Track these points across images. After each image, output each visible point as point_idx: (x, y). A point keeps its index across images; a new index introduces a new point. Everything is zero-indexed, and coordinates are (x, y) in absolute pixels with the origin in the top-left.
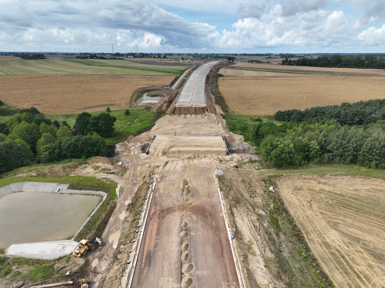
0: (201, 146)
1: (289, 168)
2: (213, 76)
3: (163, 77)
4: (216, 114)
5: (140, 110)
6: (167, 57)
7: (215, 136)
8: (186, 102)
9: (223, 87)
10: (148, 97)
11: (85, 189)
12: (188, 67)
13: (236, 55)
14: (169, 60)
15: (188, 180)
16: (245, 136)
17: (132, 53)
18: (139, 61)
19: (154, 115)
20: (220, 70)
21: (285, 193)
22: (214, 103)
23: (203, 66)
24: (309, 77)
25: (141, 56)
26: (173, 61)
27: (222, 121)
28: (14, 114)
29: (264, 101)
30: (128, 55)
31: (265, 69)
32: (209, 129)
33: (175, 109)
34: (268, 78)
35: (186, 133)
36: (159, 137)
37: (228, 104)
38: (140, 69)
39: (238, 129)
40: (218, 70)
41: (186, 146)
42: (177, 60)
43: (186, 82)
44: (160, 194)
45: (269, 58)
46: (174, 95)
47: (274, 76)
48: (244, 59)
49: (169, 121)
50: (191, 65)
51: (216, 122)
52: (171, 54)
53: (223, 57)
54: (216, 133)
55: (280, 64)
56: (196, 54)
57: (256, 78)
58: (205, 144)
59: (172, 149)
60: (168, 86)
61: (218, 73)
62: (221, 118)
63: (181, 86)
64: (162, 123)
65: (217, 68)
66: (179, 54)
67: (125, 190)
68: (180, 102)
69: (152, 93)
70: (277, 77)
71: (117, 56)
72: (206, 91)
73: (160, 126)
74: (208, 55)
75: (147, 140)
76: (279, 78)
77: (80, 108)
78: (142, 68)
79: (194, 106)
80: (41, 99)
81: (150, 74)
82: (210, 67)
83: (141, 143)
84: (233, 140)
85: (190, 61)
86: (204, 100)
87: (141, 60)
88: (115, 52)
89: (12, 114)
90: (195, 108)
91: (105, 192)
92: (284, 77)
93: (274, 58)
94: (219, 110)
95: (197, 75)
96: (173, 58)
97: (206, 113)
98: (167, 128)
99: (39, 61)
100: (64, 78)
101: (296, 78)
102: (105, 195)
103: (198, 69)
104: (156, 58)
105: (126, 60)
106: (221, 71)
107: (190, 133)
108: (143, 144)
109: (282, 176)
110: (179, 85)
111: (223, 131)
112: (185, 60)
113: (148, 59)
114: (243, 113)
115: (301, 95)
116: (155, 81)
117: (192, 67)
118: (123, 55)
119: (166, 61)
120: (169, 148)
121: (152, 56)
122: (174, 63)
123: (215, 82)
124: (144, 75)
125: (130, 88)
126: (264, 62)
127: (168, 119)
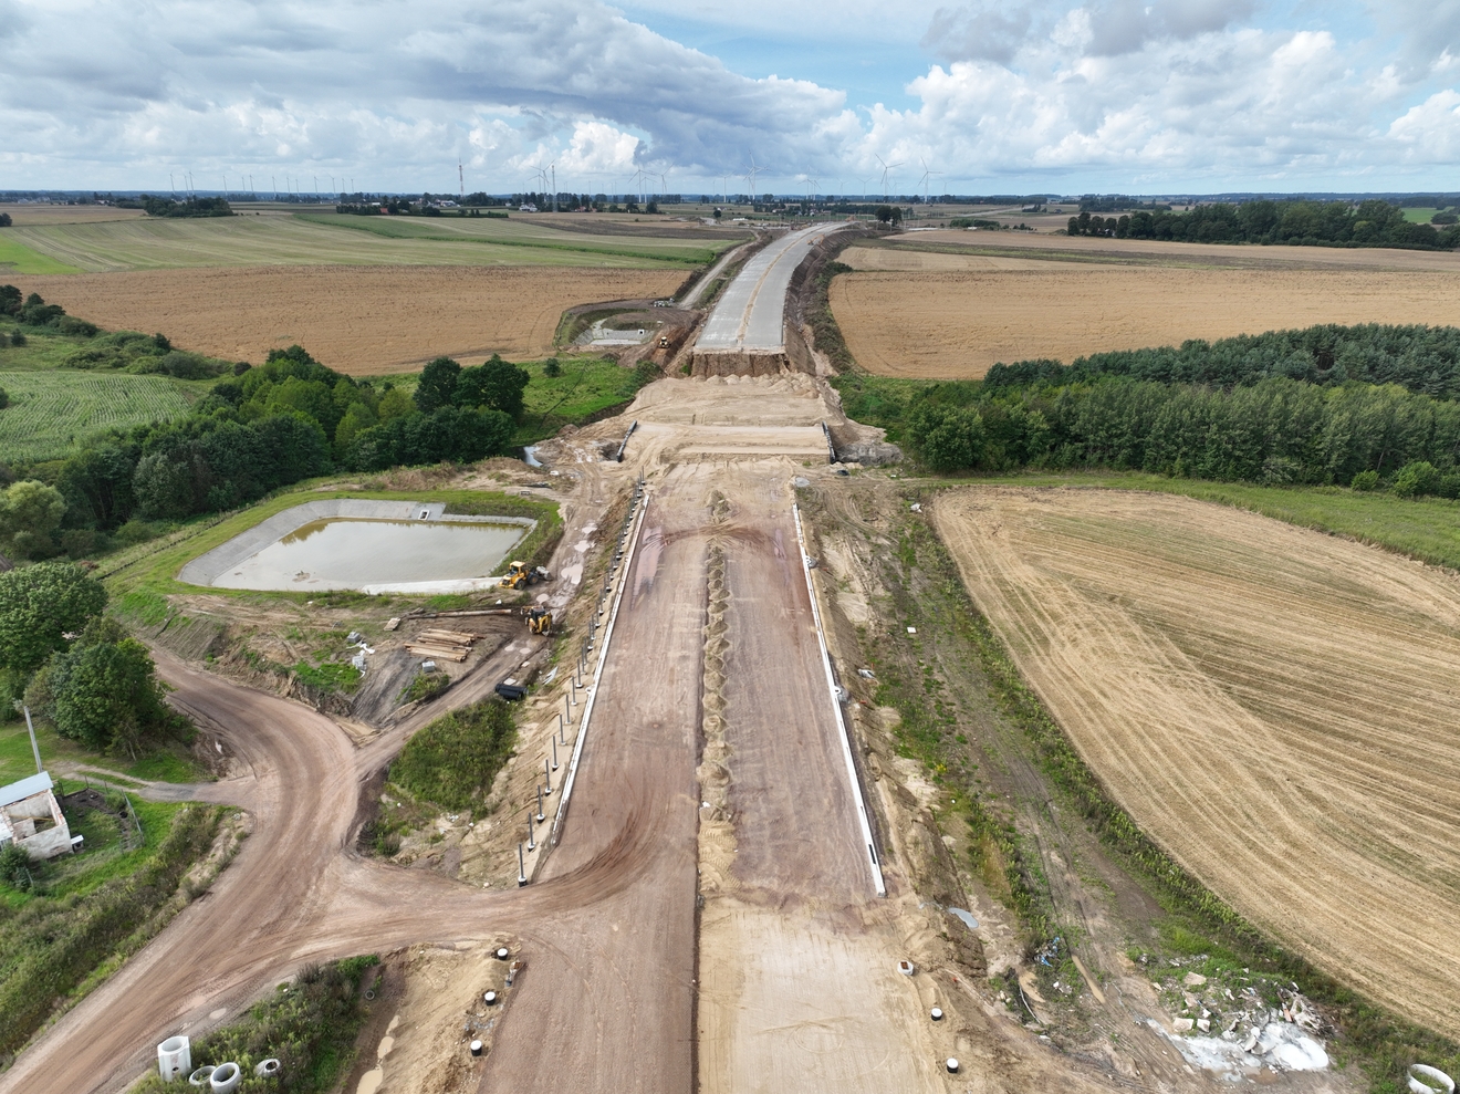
0: (763, 445)
1: (972, 475)
2: (817, 271)
3: (651, 274)
4: (813, 374)
5: (588, 363)
6: (660, 207)
7: (803, 425)
8: (726, 342)
9: (845, 304)
10: (606, 330)
11: (484, 514)
12: (736, 242)
13: (916, 199)
14: (668, 218)
15: (725, 493)
16: (888, 430)
17: (533, 194)
18: (562, 224)
19: (629, 375)
20: (842, 253)
21: (944, 514)
22: (810, 349)
23: (788, 238)
24: (1135, 272)
25: (568, 206)
26: (683, 224)
27: (828, 393)
28: (217, 376)
29: (963, 342)
30: (517, 201)
31: (1001, 249)
32: (789, 409)
33: (691, 360)
34: (998, 277)
35: (722, 417)
36: (646, 428)
37: (852, 349)
38: (570, 249)
39: (873, 413)
40: (836, 251)
41: (723, 444)
42: (696, 220)
43: (726, 287)
44: (660, 514)
45: (1035, 210)
46: (688, 325)
47: (1021, 272)
48: (942, 214)
49: (674, 390)
50: (744, 236)
51: (810, 394)
52: (676, 199)
53: (865, 210)
54: (807, 418)
55: (1061, 232)
56: (768, 198)
57: (958, 277)
58: (774, 441)
59: (683, 452)
60: (668, 299)
61: (836, 261)
62: (828, 384)
63: (708, 301)
64: (654, 395)
65: (835, 244)
66: (705, 199)
67: (578, 513)
68: (706, 342)
69: (620, 318)
70: (1030, 273)
71: (478, 205)
72: (788, 313)
73: (648, 403)
74: (812, 202)
75: (615, 436)
76: (1033, 277)
77: (407, 359)
78: (578, 246)
79: (748, 353)
80: (282, 334)
81: (607, 264)
82: (811, 243)
83: (600, 440)
84: (855, 438)
85: (742, 224)
86: (778, 336)
87: (567, 221)
88: (468, 191)
89: (213, 377)
90: (752, 358)
91: (531, 517)
92: (1054, 273)
93: (1053, 210)
94: (823, 365)
95: (763, 267)
96: (682, 214)
97: (784, 371)
98: (670, 406)
99: (211, 222)
100: (330, 275)
101: (1092, 276)
102: (534, 524)
103: (769, 248)
104: (620, 211)
105: (514, 220)
106: (847, 257)
107: (733, 419)
108: (605, 444)
109: (950, 487)
110: (702, 295)
111: (825, 414)
112: (725, 219)
113: (593, 217)
114: (894, 374)
115: (1084, 326)
116: (625, 286)
117: (750, 241)
118: (500, 201)
119: (655, 221)
120: (678, 449)
121: (607, 206)
122: (687, 230)
123: (819, 289)
124: (589, 268)
125: (551, 304)
126: (1006, 227)
127: (670, 388)
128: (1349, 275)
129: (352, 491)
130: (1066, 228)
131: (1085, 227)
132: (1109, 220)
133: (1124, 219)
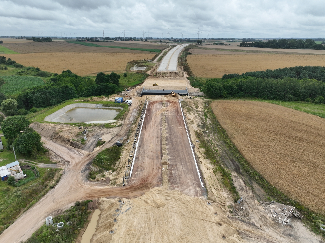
4: (183, 77)
5: (133, 74)
6: (148, 40)
9: (190, 61)
10: (137, 67)
11: (111, 106)
12: (165, 48)
14: (150, 42)
16: (201, 89)
17: (119, 37)
20: (189, 50)
22: (183, 71)
25: (128, 40)
26: (153, 44)
27: (187, 81)
29: (217, 70)
30: (116, 39)
33: (156, 74)
37: (192, 71)
39: (197, 85)
42: (156, 43)
43: (164, 58)
45: (232, 41)
48: (211, 42)
50: (167, 46)
52: (152, 38)
53: (194, 41)
56: (172, 38)
57: (216, 55)
60: (150, 60)
61: (188, 52)
62: (187, 79)
68: (160, 69)
69: (140, 64)
71: (107, 39)
74: (182, 39)
76: (232, 56)
79: (169, 72)
83: (137, 91)
85: (166, 44)
87: (127, 43)
89: (49, 76)
91: (122, 107)
93: (236, 41)
96: (153, 42)
97: (178, 77)
102: (122, 109)
106: (191, 51)
112: (163, 43)
113: (133, 42)
114: (202, 77)
115: (244, 66)
117: (168, 48)
118: (112, 39)
119: (147, 43)
121: (136, 40)
126: (226, 45)
128: (303, 55)
129: (82, 101)
130: (239, 45)
131: (244, 45)
132: (249, 43)
133: (252, 43)
